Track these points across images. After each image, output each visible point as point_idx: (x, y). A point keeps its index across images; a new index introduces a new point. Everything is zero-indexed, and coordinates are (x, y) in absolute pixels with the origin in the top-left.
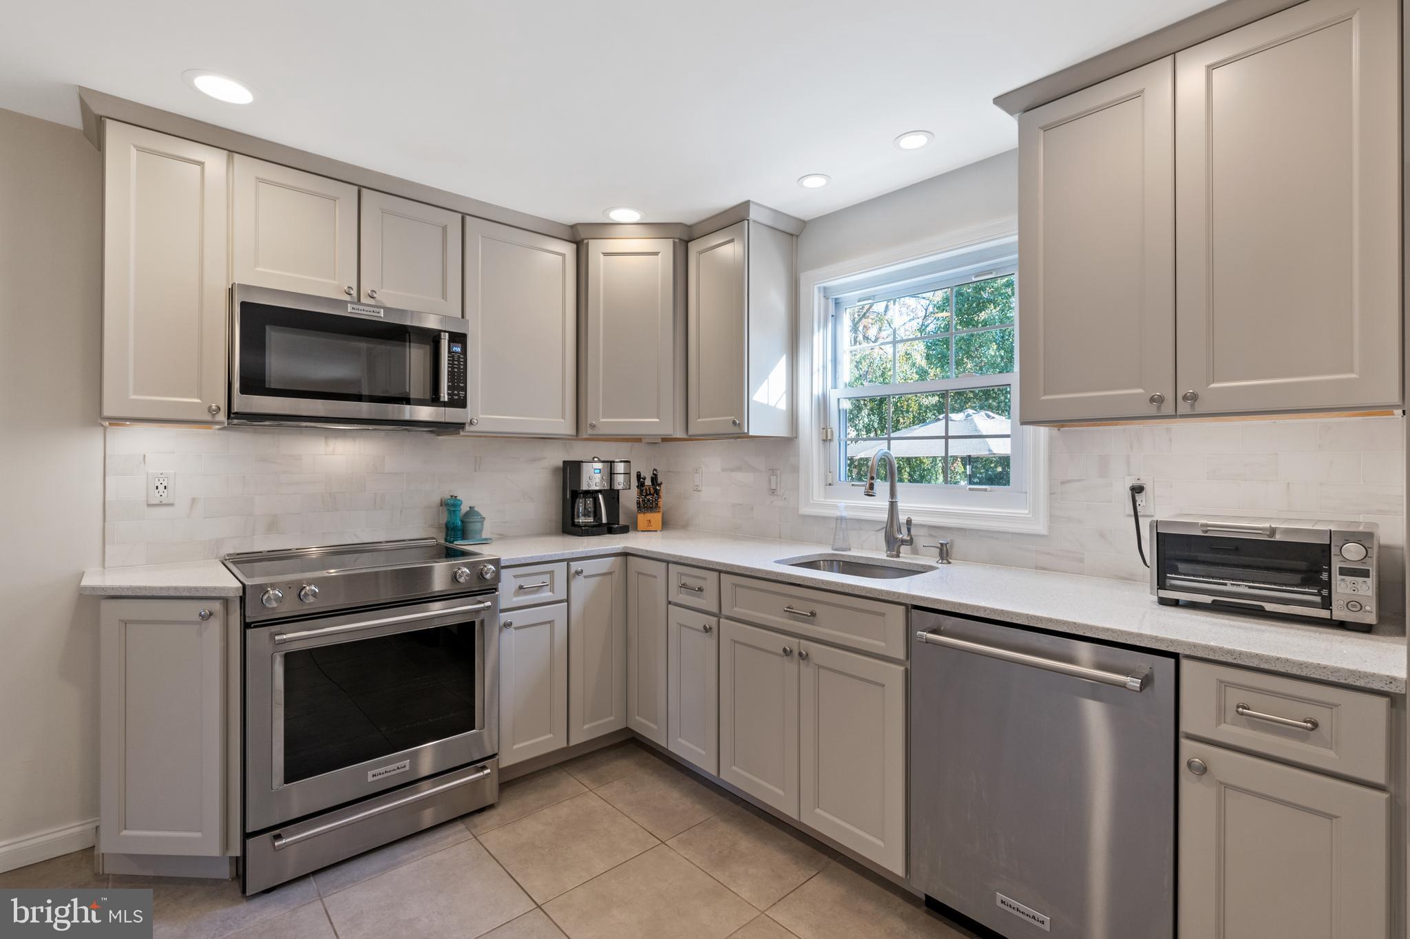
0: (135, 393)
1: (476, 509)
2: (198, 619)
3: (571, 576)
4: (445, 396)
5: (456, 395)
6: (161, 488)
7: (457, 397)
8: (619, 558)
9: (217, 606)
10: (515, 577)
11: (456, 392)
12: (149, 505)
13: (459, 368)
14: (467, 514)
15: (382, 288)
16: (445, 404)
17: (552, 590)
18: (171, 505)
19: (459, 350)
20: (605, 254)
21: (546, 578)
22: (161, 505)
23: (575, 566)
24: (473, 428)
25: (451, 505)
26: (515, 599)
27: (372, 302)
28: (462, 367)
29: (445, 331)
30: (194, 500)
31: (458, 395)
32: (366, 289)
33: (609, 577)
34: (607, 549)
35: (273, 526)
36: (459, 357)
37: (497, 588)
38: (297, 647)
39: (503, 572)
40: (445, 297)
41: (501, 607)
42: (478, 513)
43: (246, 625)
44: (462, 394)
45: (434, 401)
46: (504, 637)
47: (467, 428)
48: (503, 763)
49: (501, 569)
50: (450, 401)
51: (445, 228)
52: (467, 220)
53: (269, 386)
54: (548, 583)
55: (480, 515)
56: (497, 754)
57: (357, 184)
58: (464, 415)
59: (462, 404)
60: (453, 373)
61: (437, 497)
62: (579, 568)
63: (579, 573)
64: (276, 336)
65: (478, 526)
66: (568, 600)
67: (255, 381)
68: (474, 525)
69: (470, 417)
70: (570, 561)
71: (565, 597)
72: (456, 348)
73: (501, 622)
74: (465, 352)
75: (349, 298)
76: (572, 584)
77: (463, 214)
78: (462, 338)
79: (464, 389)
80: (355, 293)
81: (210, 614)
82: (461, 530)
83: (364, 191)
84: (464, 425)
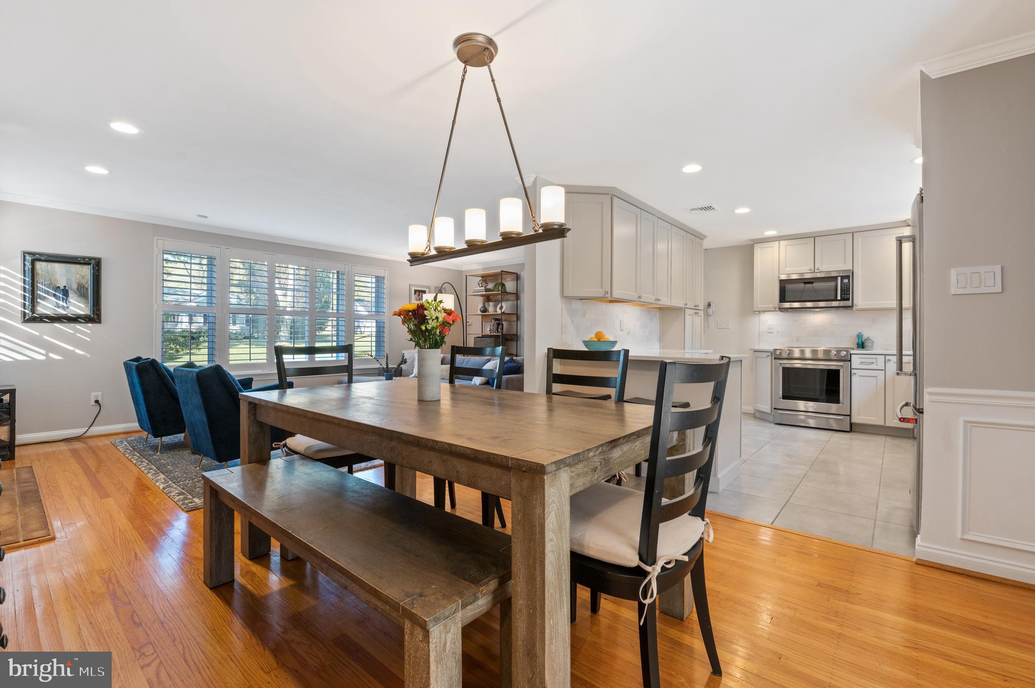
0: (760, 305)
2: (766, 357)
3: (886, 361)
4: (839, 298)
6: (770, 328)
7: (846, 298)
9: (769, 354)
10: (859, 358)
11: (845, 296)
12: (768, 333)
13: (847, 287)
14: (865, 340)
15: (822, 266)
16: (839, 300)
17: (877, 365)
18: (772, 333)
19: (847, 281)
22: (770, 333)
23: (888, 357)
24: (857, 307)
25: (859, 336)
26: (860, 366)
27: (819, 271)
29: (839, 276)
30: (778, 332)
32: (816, 268)
36: (847, 285)
37: (850, 361)
38: (784, 366)
39: (852, 356)
40: (845, 263)
41: (852, 367)
42: (870, 339)
43: (774, 359)
44: (848, 296)
45: (836, 300)
46: (854, 378)
47: (854, 307)
48: (854, 421)
49: (851, 354)
50: (843, 299)
51: (845, 240)
52: (855, 234)
53: (786, 300)
54: (875, 362)
55: (872, 340)
56: (850, 416)
57: (814, 237)
58: (849, 303)
59: (848, 299)
60: (844, 289)
61: (856, 333)
62: (890, 359)
63: (890, 360)
64: (789, 287)
65: (870, 344)
66: (885, 370)
67: (783, 299)
68: (868, 344)
69: (855, 303)
70: (885, 355)
71: (883, 368)
72: (846, 281)
73: (852, 372)
74: (849, 282)
75: (811, 272)
76: (887, 364)
77: (853, 233)
78: (848, 277)
79: (849, 294)
80: (813, 269)
81: (768, 356)
82: (862, 345)
83: (816, 238)
84: (852, 307)
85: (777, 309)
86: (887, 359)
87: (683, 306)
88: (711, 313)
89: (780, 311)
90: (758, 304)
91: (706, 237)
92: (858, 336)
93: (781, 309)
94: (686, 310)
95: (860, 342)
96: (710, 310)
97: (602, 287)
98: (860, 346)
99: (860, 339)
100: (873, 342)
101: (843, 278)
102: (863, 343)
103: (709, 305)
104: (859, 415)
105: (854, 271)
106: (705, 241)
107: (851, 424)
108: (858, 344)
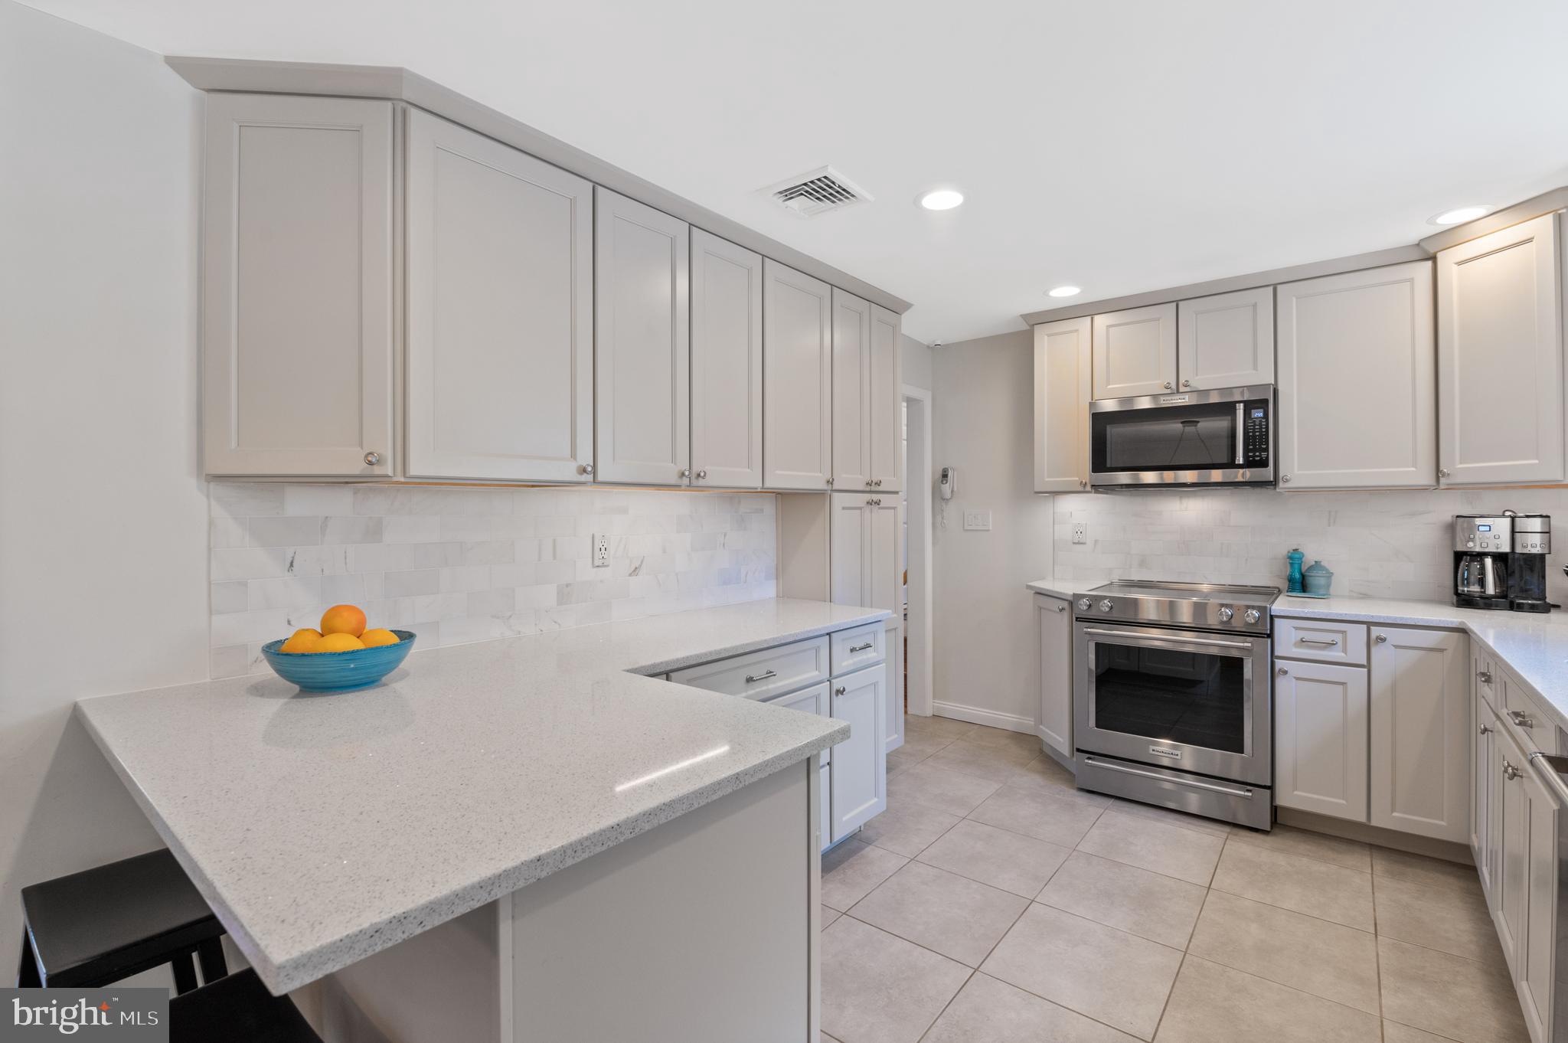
0: (1048, 477)
1: (1322, 564)
2: (1059, 611)
3: (1372, 642)
4: (1240, 460)
5: (1257, 456)
6: (1079, 533)
7: (1258, 458)
8: (1456, 635)
9: (1065, 605)
10: (1296, 628)
11: (1257, 454)
12: (1074, 543)
13: (1261, 432)
14: (1311, 568)
15: (1197, 375)
16: (1240, 467)
17: (1345, 651)
18: (1083, 544)
19: (1261, 415)
20: (1459, 263)
21: (1338, 638)
22: (1079, 543)
23: (1376, 631)
24: (1288, 485)
25: (1294, 557)
26: (1295, 650)
27: (1188, 389)
28: (1264, 430)
29: (1240, 402)
30: (1096, 541)
31: (1260, 456)
32: (1182, 381)
33: (1439, 655)
34: (1433, 621)
35: (1143, 563)
36: (1260, 425)
37: (1271, 636)
38: (1102, 640)
39: (1277, 621)
40: (1255, 368)
41: (1277, 653)
42: (1323, 568)
43: (1077, 618)
44: (1264, 455)
45: (1231, 464)
46: (1281, 683)
47: (1281, 484)
48: (1284, 799)
49: (1272, 617)
50: (1249, 464)
51: (1255, 306)
52: (1279, 288)
53: (1108, 465)
54: (1340, 644)
55: (1327, 570)
56: (1271, 788)
57: (1175, 300)
58: (1268, 473)
59: (1264, 464)
60: (1254, 437)
61: (1283, 550)
62: (1383, 635)
63: (1383, 640)
64: (1113, 431)
65: (1322, 581)
66: (1368, 666)
67: (1100, 461)
68: (1317, 580)
69: (1281, 474)
70: (1369, 624)
71: (1365, 662)
72: (1258, 414)
73: (1277, 669)
74: (1266, 416)
75: (1169, 391)
76: (1373, 650)
77: (1274, 286)
78: (1263, 403)
79: (1267, 450)
80: (1174, 386)
81: (1063, 609)
82: (1301, 583)
83: (1181, 303)
84: (1274, 483)
85: (1088, 488)
86: (1374, 635)
87: (821, 485)
88: (948, 495)
89: (1097, 492)
90: (1045, 476)
91: (907, 306)
92: (1290, 558)
93: (1096, 488)
94: (836, 495)
95: (1297, 576)
96: (946, 488)
97: (361, 445)
98: (1298, 586)
99: (1296, 566)
100: (1329, 575)
101: (1249, 405)
102: (1303, 576)
103: (945, 476)
104: (1296, 789)
105: (1280, 388)
106: (906, 317)
107: (1275, 810)
108: (1291, 580)
